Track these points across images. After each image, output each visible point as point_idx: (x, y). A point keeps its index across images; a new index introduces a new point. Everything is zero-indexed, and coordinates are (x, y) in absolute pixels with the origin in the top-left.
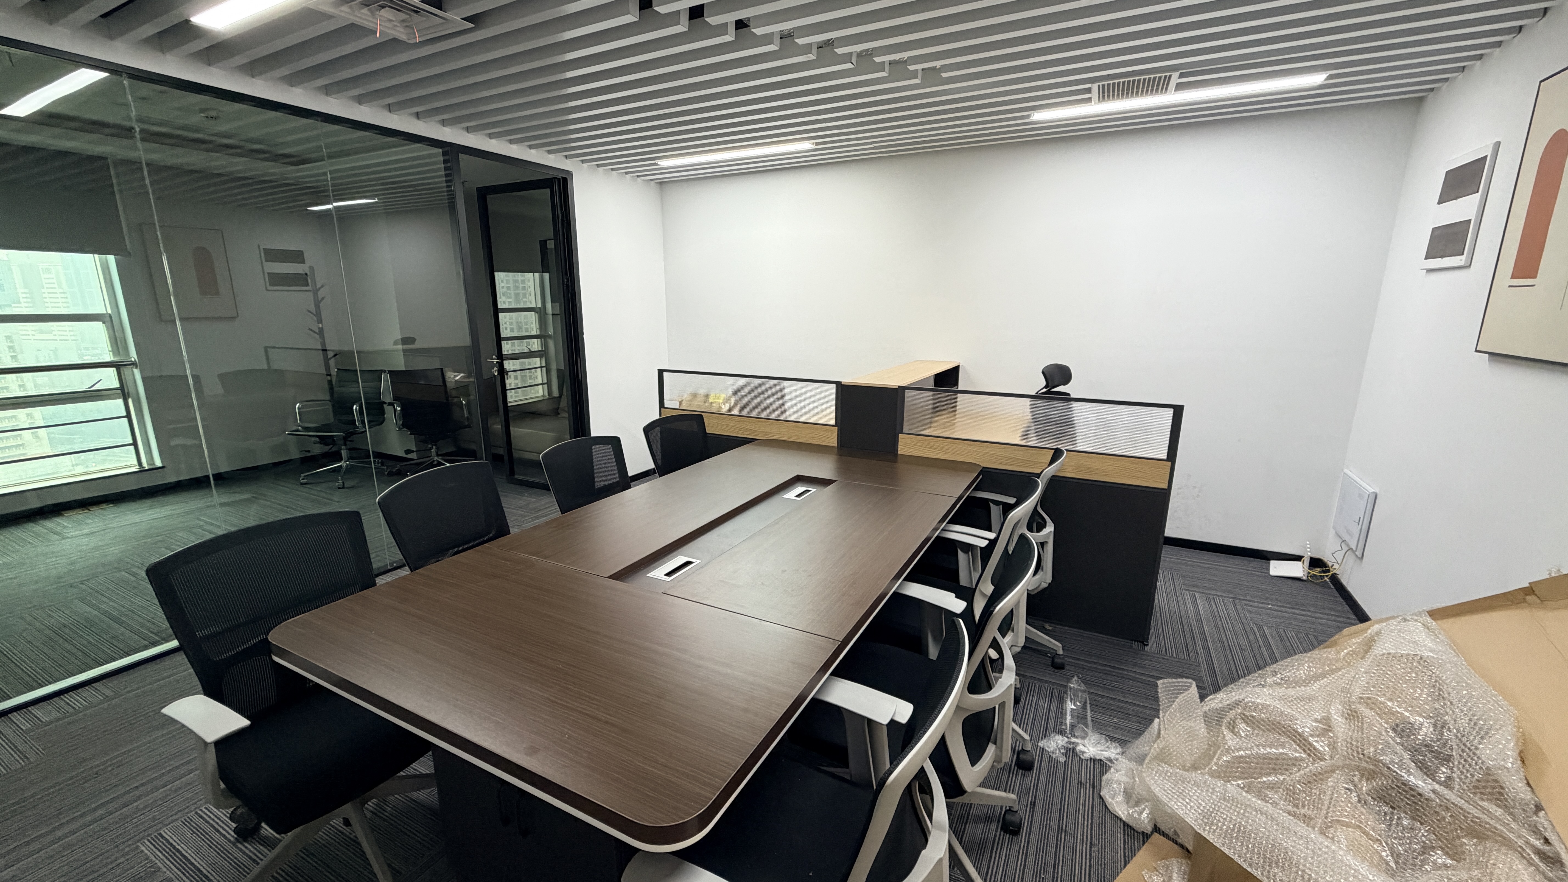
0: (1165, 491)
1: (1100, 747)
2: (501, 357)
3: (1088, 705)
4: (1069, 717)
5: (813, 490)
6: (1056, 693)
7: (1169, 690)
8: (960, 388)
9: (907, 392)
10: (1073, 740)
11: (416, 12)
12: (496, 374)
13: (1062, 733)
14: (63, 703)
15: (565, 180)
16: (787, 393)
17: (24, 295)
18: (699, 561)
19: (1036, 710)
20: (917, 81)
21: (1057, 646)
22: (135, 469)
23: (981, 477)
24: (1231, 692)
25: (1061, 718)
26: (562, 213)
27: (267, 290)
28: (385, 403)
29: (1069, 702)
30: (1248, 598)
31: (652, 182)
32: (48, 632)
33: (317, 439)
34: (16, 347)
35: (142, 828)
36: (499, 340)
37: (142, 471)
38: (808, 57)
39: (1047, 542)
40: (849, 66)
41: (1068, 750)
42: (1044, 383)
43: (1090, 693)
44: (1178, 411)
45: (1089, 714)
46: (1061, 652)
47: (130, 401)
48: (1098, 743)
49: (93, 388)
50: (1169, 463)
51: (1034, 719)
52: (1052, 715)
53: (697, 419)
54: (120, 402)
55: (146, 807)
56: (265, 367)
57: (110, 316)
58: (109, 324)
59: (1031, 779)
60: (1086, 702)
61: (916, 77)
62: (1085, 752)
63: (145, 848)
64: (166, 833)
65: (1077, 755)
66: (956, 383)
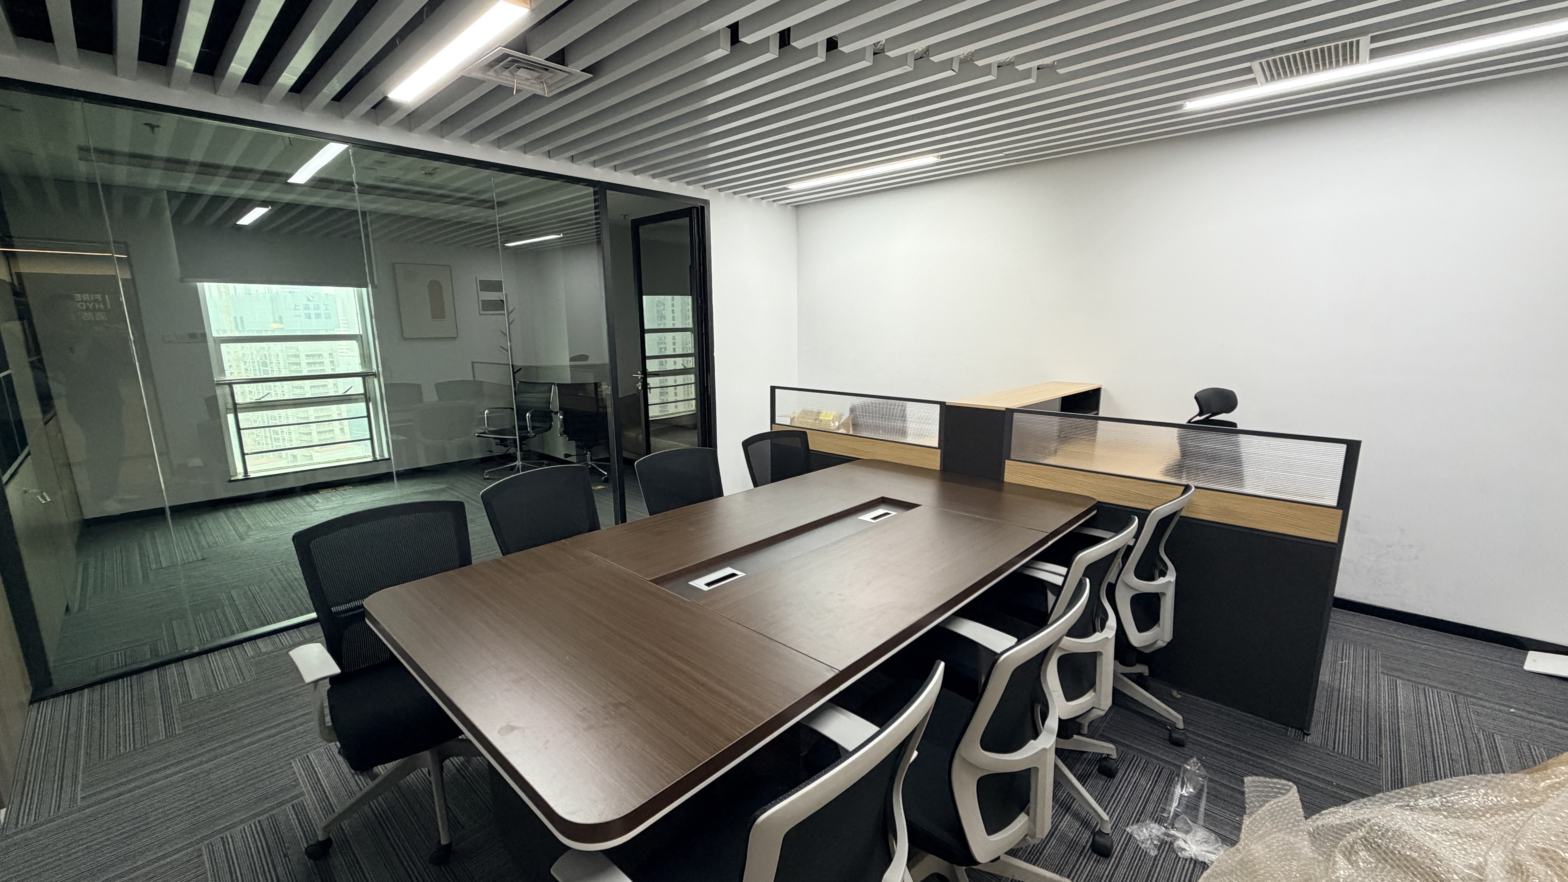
0: (1333, 546)
1: (1205, 847)
2: (645, 374)
3: (1205, 795)
4: (1175, 804)
5: (893, 513)
6: (1165, 774)
7: (1262, 792)
8: (1101, 414)
9: (1016, 415)
10: (1172, 832)
11: (547, 70)
12: (640, 388)
13: (1160, 821)
14: (277, 640)
15: (703, 208)
16: (908, 412)
17: (343, 322)
18: (744, 574)
19: (1135, 788)
20: (1031, 81)
21: (1176, 717)
22: (370, 459)
23: (1094, 512)
24: (1361, 808)
25: (1166, 804)
26: (699, 240)
27: (480, 314)
28: (553, 412)
29: (1179, 787)
30: (1480, 695)
31: (788, 206)
32: (285, 583)
33: (498, 441)
34: (335, 362)
35: (299, 747)
36: (644, 358)
37: (376, 461)
38: (905, 69)
39: (1164, 594)
40: (950, 73)
41: (1163, 842)
42: (1197, 410)
43: (1210, 780)
44: (1353, 448)
45: (1203, 804)
46: (1181, 725)
47: (371, 404)
48: (1205, 842)
49: (347, 393)
50: (1340, 512)
51: (1129, 800)
52: (1154, 798)
53: (801, 435)
54: (363, 405)
55: (305, 732)
56: (471, 378)
57: (361, 336)
58: (360, 342)
59: (1104, 868)
60: (1201, 790)
61: (1029, 77)
62: (1184, 850)
63: (296, 766)
64: (312, 756)
65: (1174, 851)
66: (1096, 408)
